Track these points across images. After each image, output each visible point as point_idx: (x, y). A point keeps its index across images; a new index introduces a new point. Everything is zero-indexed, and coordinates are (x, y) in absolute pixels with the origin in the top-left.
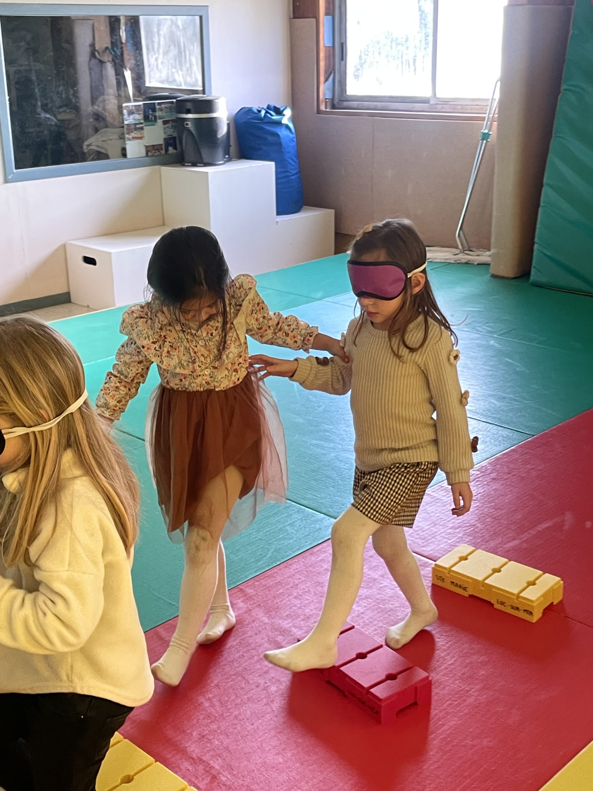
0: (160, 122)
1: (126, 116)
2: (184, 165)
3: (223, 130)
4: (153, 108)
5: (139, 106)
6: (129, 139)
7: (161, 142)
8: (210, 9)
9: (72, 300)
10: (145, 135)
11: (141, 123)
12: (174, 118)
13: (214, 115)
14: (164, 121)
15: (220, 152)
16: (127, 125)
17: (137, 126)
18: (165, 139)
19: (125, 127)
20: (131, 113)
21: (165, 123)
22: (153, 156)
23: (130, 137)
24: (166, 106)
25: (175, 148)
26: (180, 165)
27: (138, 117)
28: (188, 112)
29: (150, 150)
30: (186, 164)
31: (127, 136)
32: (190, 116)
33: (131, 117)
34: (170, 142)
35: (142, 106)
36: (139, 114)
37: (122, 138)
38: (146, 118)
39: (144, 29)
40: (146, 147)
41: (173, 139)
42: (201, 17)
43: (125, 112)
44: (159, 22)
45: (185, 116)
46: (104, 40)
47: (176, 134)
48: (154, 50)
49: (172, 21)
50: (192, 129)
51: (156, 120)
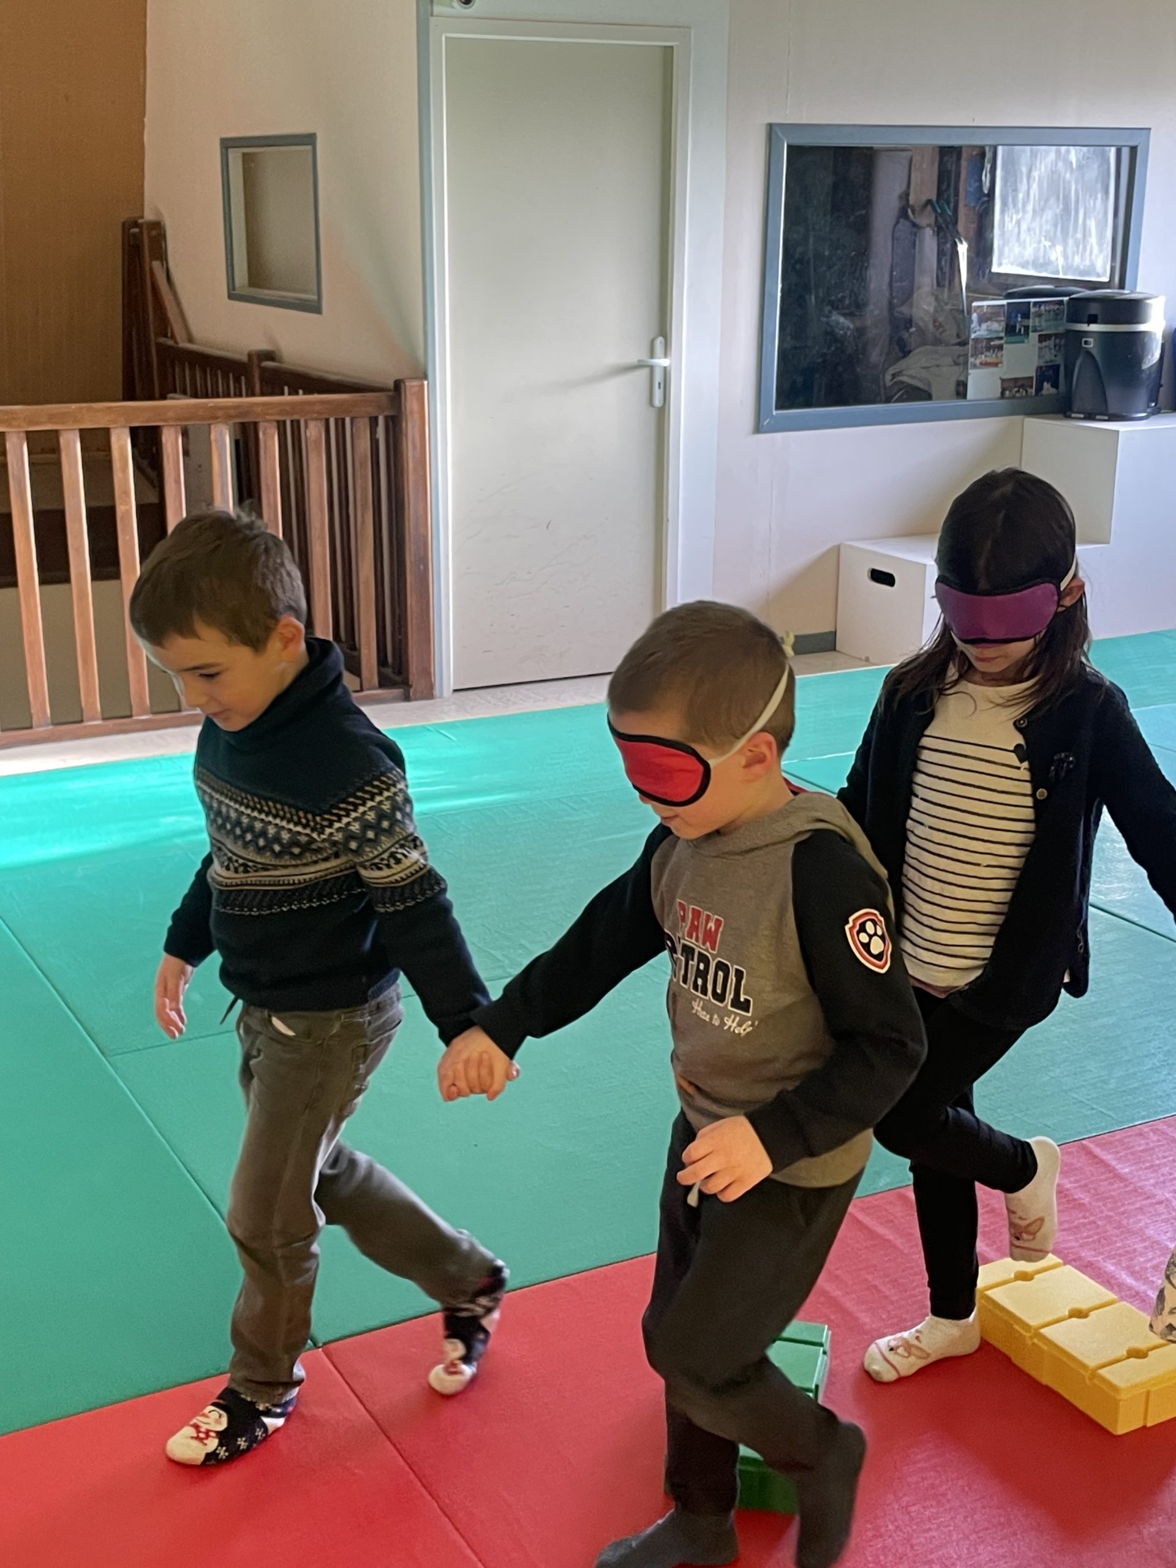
0: (1034, 337)
1: (974, 325)
2: (1069, 417)
3: (1154, 355)
4: (1025, 312)
5: (1003, 306)
6: (975, 366)
7: (1032, 373)
8: (1152, 131)
9: (838, 648)
10: (1004, 359)
11: (1001, 338)
12: (1061, 330)
13: (1142, 327)
14: (1040, 336)
15: (1142, 395)
16: (973, 339)
17: (992, 343)
18: (1039, 368)
19: (971, 342)
20: (982, 320)
21: (1042, 338)
22: (1014, 397)
23: (978, 362)
24: (1052, 307)
25: (1055, 385)
26: (1061, 416)
27: (998, 326)
28: (1093, 320)
29: (1012, 387)
30: (1073, 415)
31: (971, 360)
32: (1094, 327)
33: (984, 326)
34: (1048, 374)
35: (1006, 308)
36: (997, 321)
37: (962, 363)
38: (1010, 330)
39: (1002, 169)
40: (1003, 381)
41: (1056, 368)
42: (1133, 150)
43: (974, 316)
44: (1034, 156)
45: (1084, 327)
46: (925, 188)
47: (1059, 360)
48: (1015, 205)
49: (1058, 153)
50: (1095, 352)
51: (1027, 333)
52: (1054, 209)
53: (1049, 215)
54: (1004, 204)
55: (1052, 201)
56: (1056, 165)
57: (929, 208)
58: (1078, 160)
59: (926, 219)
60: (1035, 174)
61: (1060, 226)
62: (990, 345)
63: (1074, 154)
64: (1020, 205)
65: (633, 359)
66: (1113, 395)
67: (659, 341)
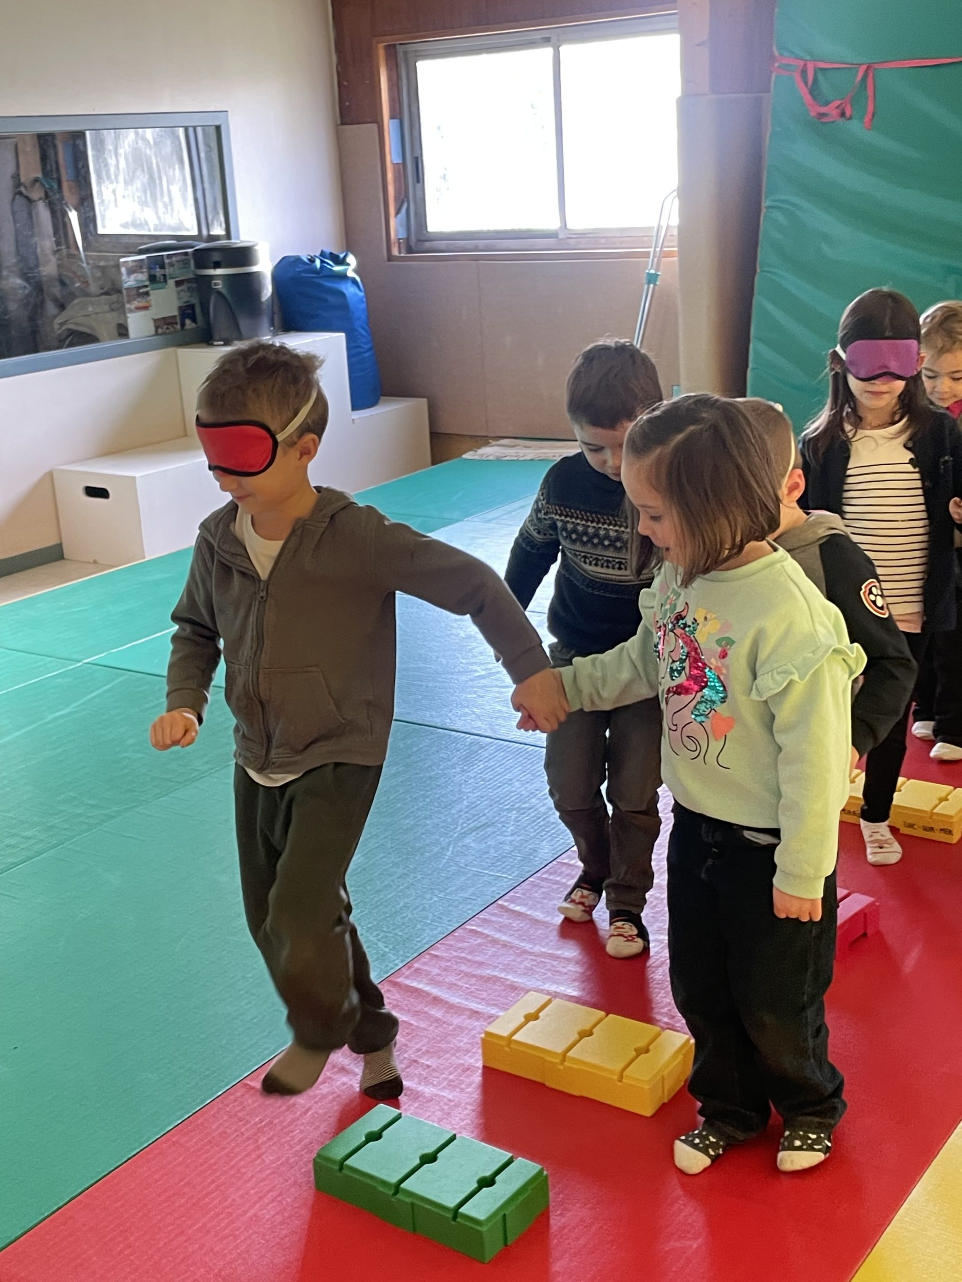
0: (171, 283)
1: (124, 277)
2: (212, 345)
3: (268, 291)
4: (160, 263)
5: (142, 260)
6: (131, 311)
7: (176, 313)
8: (229, 113)
9: (65, 556)
10: (153, 303)
11: (146, 286)
12: (191, 276)
13: (255, 269)
14: (176, 282)
16: (126, 289)
17: (141, 291)
18: (181, 309)
19: (125, 292)
20: (131, 272)
21: (178, 284)
22: (163, 334)
23: (133, 307)
24: (179, 258)
25: (194, 320)
26: (205, 345)
27: (143, 277)
28: (217, 265)
29: (162, 325)
30: (215, 343)
31: (128, 306)
32: (219, 271)
33: (133, 277)
34: (187, 312)
35: (146, 261)
36: (142, 272)
37: (121, 309)
38: (152, 279)
39: (93, 148)
40: (155, 321)
41: (192, 307)
42: (218, 128)
43: (123, 270)
44: (117, 138)
45: (212, 272)
46: (31, 170)
47: (195, 301)
48: (109, 178)
49: (137, 134)
50: (224, 291)
51: (165, 281)
52: (142, 179)
53: (138, 184)
54: (99, 177)
55: (139, 173)
56: (137, 143)
57: (38, 184)
58: (154, 139)
59: (36, 194)
60: (121, 151)
61: (148, 193)
62: (140, 293)
63: (149, 133)
64: (113, 177)
66: (244, 324)
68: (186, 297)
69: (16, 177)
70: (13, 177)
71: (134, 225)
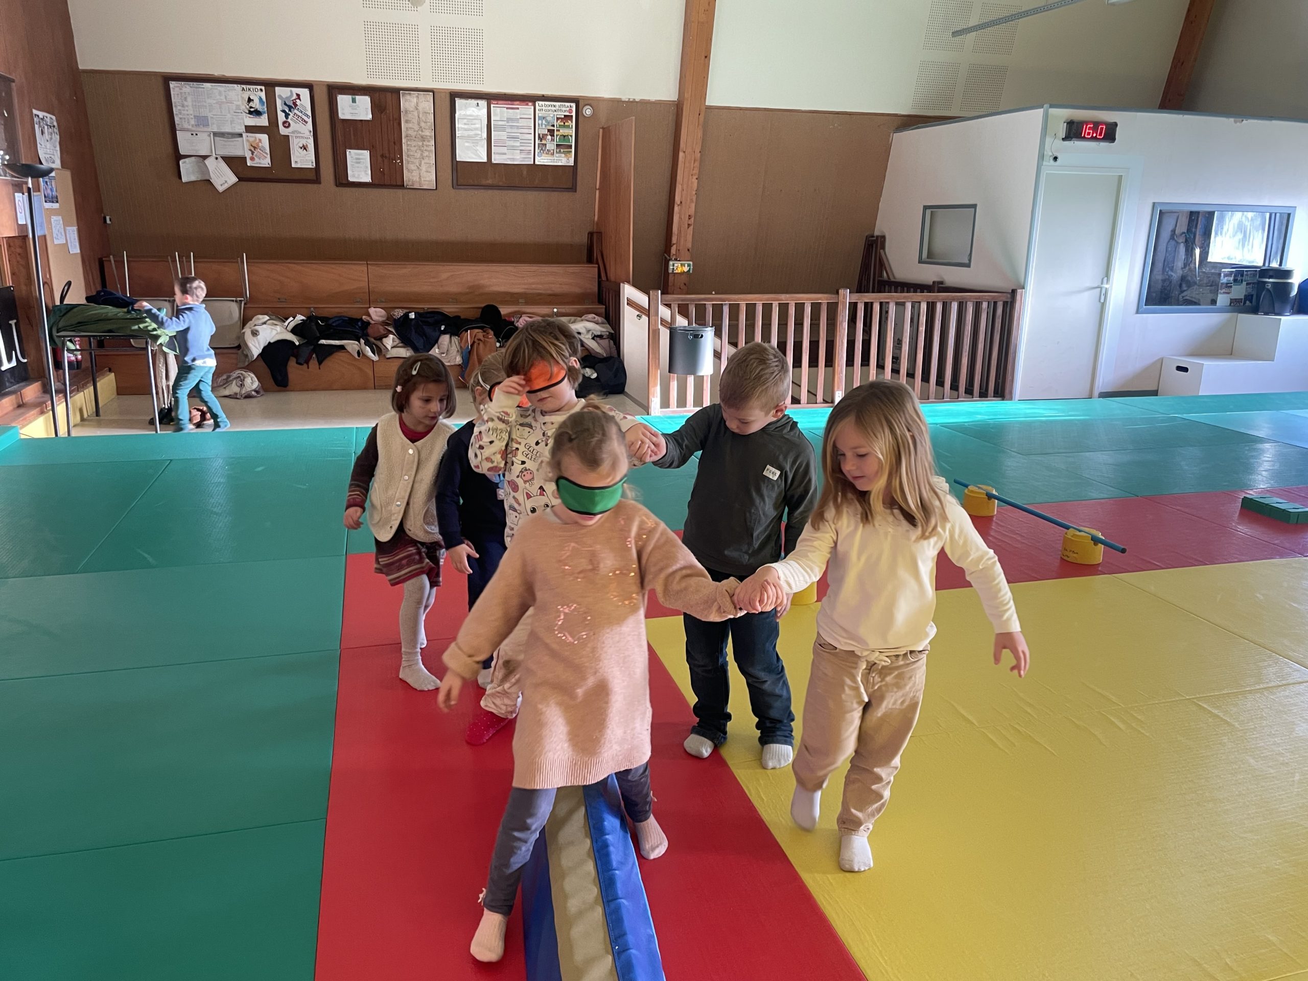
0: (1244, 283)
1: (1222, 278)
2: (1258, 314)
3: (1294, 292)
4: (1241, 274)
6: (1221, 293)
7: (1242, 297)
8: (1297, 208)
9: (1159, 394)
10: (1233, 291)
11: (1231, 284)
12: (1255, 281)
13: (1290, 281)
15: (1289, 307)
16: (1221, 283)
18: (1245, 296)
19: (1220, 285)
20: (1226, 275)
21: (1247, 284)
22: (1234, 306)
23: (1222, 291)
24: (1252, 272)
25: (1251, 302)
26: (1254, 313)
27: (1231, 279)
28: (1271, 277)
29: (1234, 302)
30: (1260, 313)
31: (1219, 291)
32: (1271, 280)
33: (1226, 278)
34: (1249, 297)
35: (1234, 272)
36: (1231, 277)
37: (1216, 293)
38: (1235, 280)
39: (1217, 219)
40: (1231, 299)
41: (1252, 296)
42: (1289, 215)
43: (1222, 275)
44: (1232, 216)
45: (1267, 280)
46: (1182, 227)
47: (1254, 293)
48: (1221, 234)
49: (1243, 214)
50: (1271, 290)
51: (1242, 282)
52: (1240, 236)
53: (1237, 238)
54: (1216, 234)
55: (1239, 233)
56: (1242, 219)
57: (1183, 235)
58: (1251, 218)
59: (1182, 240)
60: (1232, 222)
61: (1241, 243)
62: (1228, 286)
63: (1250, 215)
64: (1224, 234)
65: (1096, 285)
66: (1277, 306)
67: (1106, 278)
68: (1250, 290)
69: (1174, 231)
70: (1172, 231)
71: (1229, 258)
